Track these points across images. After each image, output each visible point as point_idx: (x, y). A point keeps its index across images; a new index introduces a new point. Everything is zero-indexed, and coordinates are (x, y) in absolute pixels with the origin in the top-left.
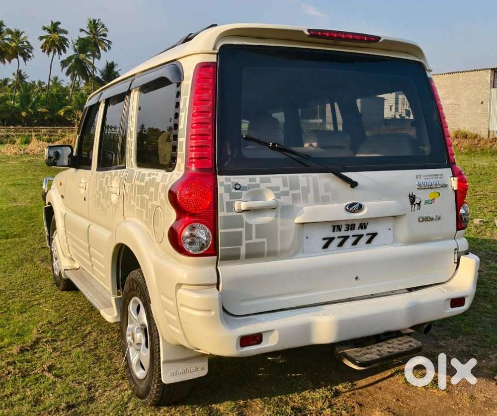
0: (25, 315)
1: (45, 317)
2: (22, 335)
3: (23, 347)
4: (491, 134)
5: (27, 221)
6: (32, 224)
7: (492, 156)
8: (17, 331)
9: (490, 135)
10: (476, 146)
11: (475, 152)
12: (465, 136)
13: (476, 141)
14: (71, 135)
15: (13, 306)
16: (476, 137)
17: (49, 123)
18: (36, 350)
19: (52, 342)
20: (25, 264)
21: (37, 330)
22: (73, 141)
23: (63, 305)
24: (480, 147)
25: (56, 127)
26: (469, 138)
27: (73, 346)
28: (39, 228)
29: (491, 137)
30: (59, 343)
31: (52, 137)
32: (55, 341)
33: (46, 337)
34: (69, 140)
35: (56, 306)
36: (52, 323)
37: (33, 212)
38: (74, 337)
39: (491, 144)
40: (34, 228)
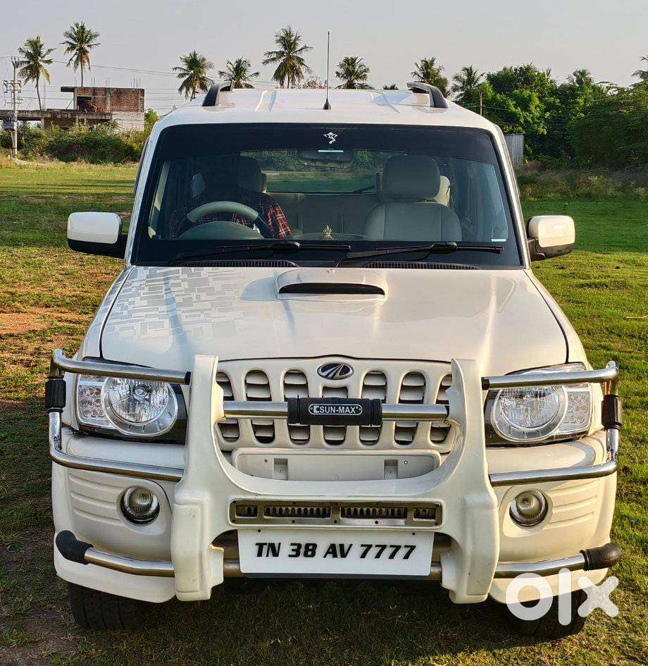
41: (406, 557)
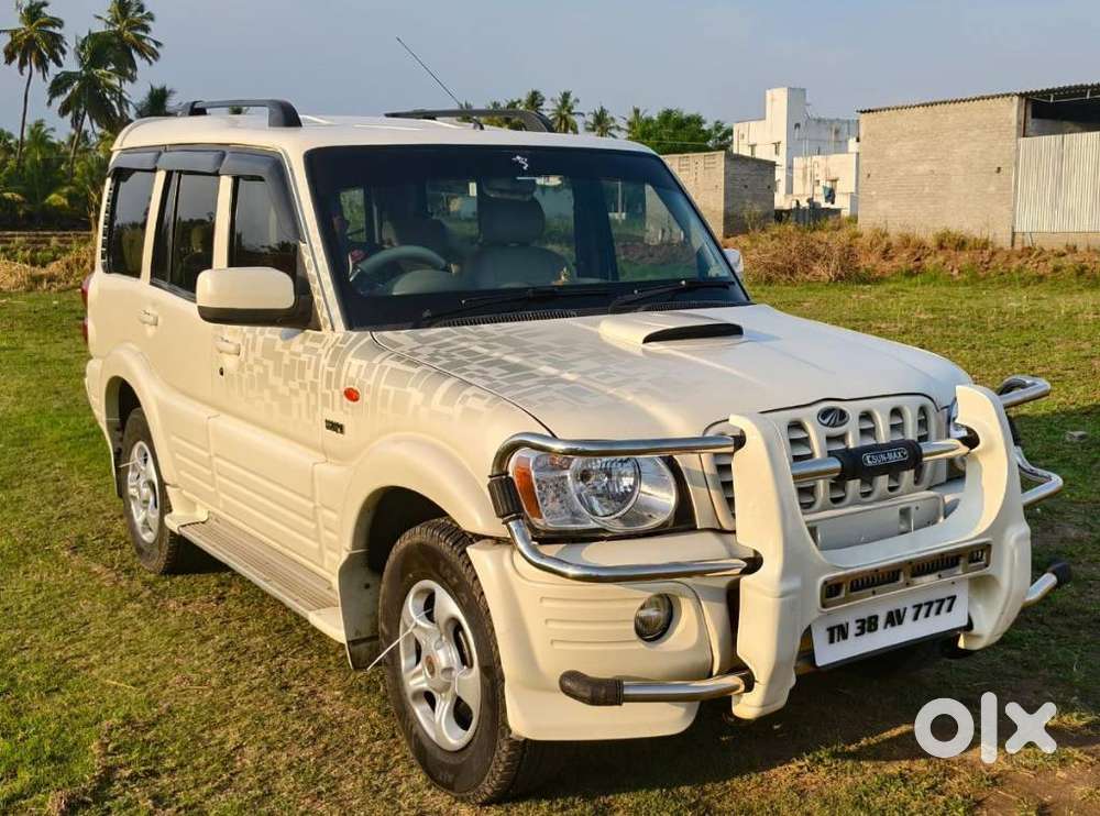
0: (58, 699)
1: (112, 706)
2: (62, 760)
3: (73, 796)
4: (1019, 238)
5: (15, 448)
6: (30, 455)
7: (1024, 287)
8: (48, 748)
9: (1016, 241)
10: (986, 265)
11: (984, 279)
12: (961, 245)
13: (987, 253)
14: (82, 248)
15: (24, 672)
16: (985, 245)
17: (25, 222)
18: (108, 804)
19: (147, 777)
20: (32, 558)
21: (101, 744)
22: (89, 261)
23: (150, 668)
24: (996, 268)
25: (41, 233)
26: (970, 249)
27: (205, 789)
28: (48, 466)
29: (1018, 247)
30: (165, 780)
31: (39, 254)
32: (154, 774)
33: (129, 764)
34: (78, 260)
35: (133, 674)
36: (134, 722)
37: (27, 425)
38: (202, 760)
39: (1020, 262)
40: (37, 465)
41: (949, 610)
